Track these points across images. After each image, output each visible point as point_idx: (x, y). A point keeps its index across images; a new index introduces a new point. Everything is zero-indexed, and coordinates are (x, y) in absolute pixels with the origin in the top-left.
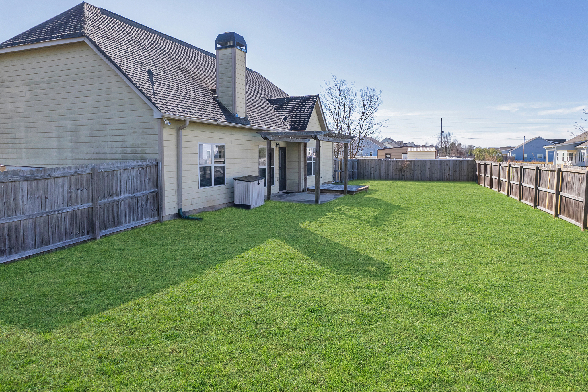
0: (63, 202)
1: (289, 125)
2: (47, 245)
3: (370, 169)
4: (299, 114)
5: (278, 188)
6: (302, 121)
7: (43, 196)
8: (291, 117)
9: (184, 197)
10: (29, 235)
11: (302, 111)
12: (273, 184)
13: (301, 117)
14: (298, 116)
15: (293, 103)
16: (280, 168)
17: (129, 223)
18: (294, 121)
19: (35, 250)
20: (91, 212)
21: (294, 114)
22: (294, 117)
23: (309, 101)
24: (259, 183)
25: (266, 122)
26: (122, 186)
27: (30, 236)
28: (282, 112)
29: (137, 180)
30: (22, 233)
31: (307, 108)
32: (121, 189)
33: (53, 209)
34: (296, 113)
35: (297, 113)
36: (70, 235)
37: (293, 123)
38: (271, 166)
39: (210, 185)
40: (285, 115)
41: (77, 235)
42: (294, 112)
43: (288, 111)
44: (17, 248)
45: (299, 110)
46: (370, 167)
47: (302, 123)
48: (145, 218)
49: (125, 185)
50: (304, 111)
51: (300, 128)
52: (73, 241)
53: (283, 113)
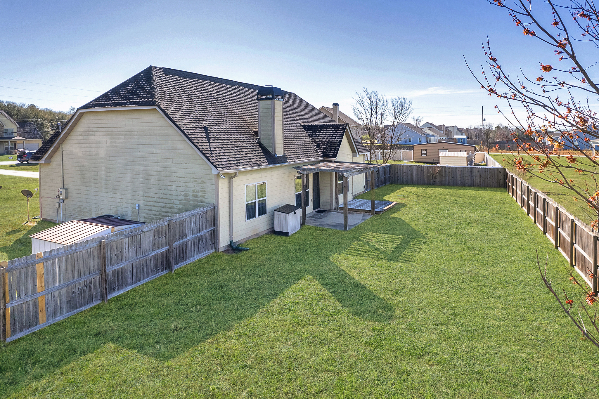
0: (150, 248)
1: (321, 152)
2: (140, 281)
3: (402, 174)
4: (330, 142)
5: (313, 208)
6: (333, 148)
7: (138, 246)
8: (323, 144)
9: (234, 230)
10: (129, 274)
11: (333, 138)
12: (308, 205)
13: (332, 145)
14: (330, 144)
15: (325, 131)
16: (313, 190)
17: (194, 256)
18: (326, 148)
19: (133, 285)
20: (168, 254)
21: (326, 141)
22: (326, 144)
23: (339, 129)
24: (295, 213)
25: (301, 154)
26: (189, 230)
27: (129, 276)
28: (315, 138)
29: (199, 223)
30: (125, 274)
31: (338, 136)
32: (188, 232)
33: (144, 255)
34: (327, 141)
35: (329, 140)
36: (154, 272)
37: (325, 150)
38: (305, 191)
39: (255, 216)
40: (317, 142)
41: (158, 271)
42: (326, 139)
43: (320, 138)
44: (122, 285)
45: (331, 137)
46: (402, 172)
47: (333, 150)
48: (205, 251)
49: (191, 228)
50: (335, 138)
51: (331, 155)
52: (156, 276)
53: (316, 140)
